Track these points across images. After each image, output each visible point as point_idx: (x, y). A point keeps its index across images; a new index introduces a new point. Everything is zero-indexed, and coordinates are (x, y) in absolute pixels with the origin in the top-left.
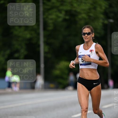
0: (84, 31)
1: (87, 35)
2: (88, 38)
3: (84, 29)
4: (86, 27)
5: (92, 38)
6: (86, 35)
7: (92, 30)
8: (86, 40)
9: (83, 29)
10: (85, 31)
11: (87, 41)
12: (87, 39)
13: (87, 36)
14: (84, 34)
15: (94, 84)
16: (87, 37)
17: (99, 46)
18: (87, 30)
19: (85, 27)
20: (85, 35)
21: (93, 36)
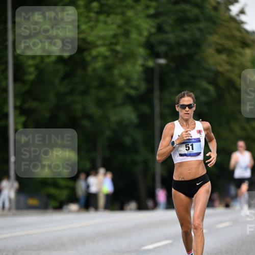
2: (189, 114)
3: (183, 99)
6: (187, 109)
7: (194, 101)
10: (184, 101)
11: (186, 117)
14: (183, 107)
19: (184, 94)
20: (185, 108)
21: (195, 109)
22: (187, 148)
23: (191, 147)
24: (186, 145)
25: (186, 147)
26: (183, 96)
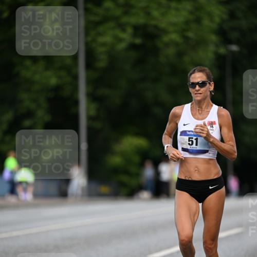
0: (193, 78)
1: (199, 86)
2: (201, 94)
3: (193, 76)
4: (196, 70)
5: (209, 93)
6: (197, 88)
7: (208, 77)
8: (197, 98)
9: (191, 74)
10: (195, 78)
12: (199, 95)
13: (199, 90)
14: (194, 85)
15: (210, 188)
16: (199, 92)
18: (199, 77)
20: (196, 87)
21: (212, 88)
22: (190, 143)
23: (195, 141)
24: (189, 138)
25: (189, 141)
26: (193, 73)
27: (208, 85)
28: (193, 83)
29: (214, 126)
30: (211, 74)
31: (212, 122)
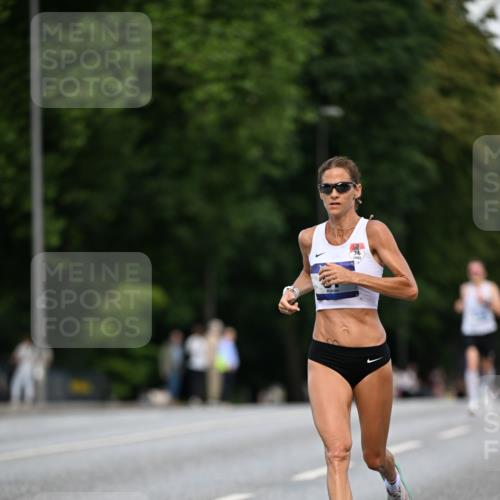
0: (327, 177)
1: (338, 191)
2: (338, 204)
3: (327, 172)
4: (333, 165)
5: (353, 202)
6: (335, 193)
7: (353, 176)
8: (333, 211)
9: (324, 170)
10: (330, 176)
11: (335, 212)
12: (336, 206)
13: (337, 198)
14: (328, 188)
15: (369, 361)
16: (337, 201)
17: (380, 226)
18: (338, 176)
19: (330, 163)
20: (331, 192)
21: (359, 194)
26: (328, 167)
27: (352, 189)
28: (327, 186)
29: (361, 251)
30: (357, 170)
31: (358, 245)
